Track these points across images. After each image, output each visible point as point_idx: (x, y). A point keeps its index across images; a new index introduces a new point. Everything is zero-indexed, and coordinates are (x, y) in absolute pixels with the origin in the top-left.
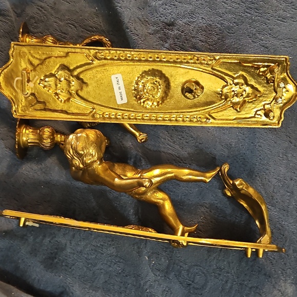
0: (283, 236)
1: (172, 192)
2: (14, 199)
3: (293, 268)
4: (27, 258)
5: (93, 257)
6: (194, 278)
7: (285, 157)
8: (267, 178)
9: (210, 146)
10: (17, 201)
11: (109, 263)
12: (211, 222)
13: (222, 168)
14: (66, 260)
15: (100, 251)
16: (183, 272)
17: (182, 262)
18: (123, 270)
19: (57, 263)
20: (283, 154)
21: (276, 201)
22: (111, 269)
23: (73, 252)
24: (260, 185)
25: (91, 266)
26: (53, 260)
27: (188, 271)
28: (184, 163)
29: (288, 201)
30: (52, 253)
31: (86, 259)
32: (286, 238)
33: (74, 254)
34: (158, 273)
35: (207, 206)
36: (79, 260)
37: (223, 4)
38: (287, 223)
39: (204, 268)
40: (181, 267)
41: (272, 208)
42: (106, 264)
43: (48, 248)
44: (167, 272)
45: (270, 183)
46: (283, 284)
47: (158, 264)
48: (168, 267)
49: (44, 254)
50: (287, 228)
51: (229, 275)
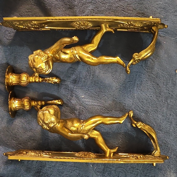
0: (168, 147)
1: (102, 127)
2: (13, 140)
3: (174, 164)
4: (25, 174)
5: (61, 168)
6: (119, 174)
7: (166, 102)
8: (156, 115)
9: (121, 99)
10: (15, 141)
11: (71, 171)
12: (126, 142)
13: (129, 114)
14: (47, 172)
15: (65, 164)
16: (112, 172)
17: (111, 166)
18: (79, 174)
19: (42, 175)
20: (165, 100)
21: (162, 128)
22: (72, 174)
23: (50, 167)
24: (153, 119)
25: (61, 174)
26: (40, 174)
27: (115, 171)
28: (107, 110)
29: (169, 127)
30: (38, 169)
31: (58, 170)
32: (169, 148)
33: (51, 168)
34: (98, 174)
35: (123, 134)
36: (54, 171)
37: (123, 11)
38: (169, 140)
39: (124, 168)
40: (111, 169)
41: (160, 132)
42: (69, 171)
43: (36, 166)
44: (103, 173)
45: (158, 118)
46: (169, 174)
47: (98, 168)
48: (104, 170)
49: (34, 170)
50: (169, 142)
51: (138, 171)
